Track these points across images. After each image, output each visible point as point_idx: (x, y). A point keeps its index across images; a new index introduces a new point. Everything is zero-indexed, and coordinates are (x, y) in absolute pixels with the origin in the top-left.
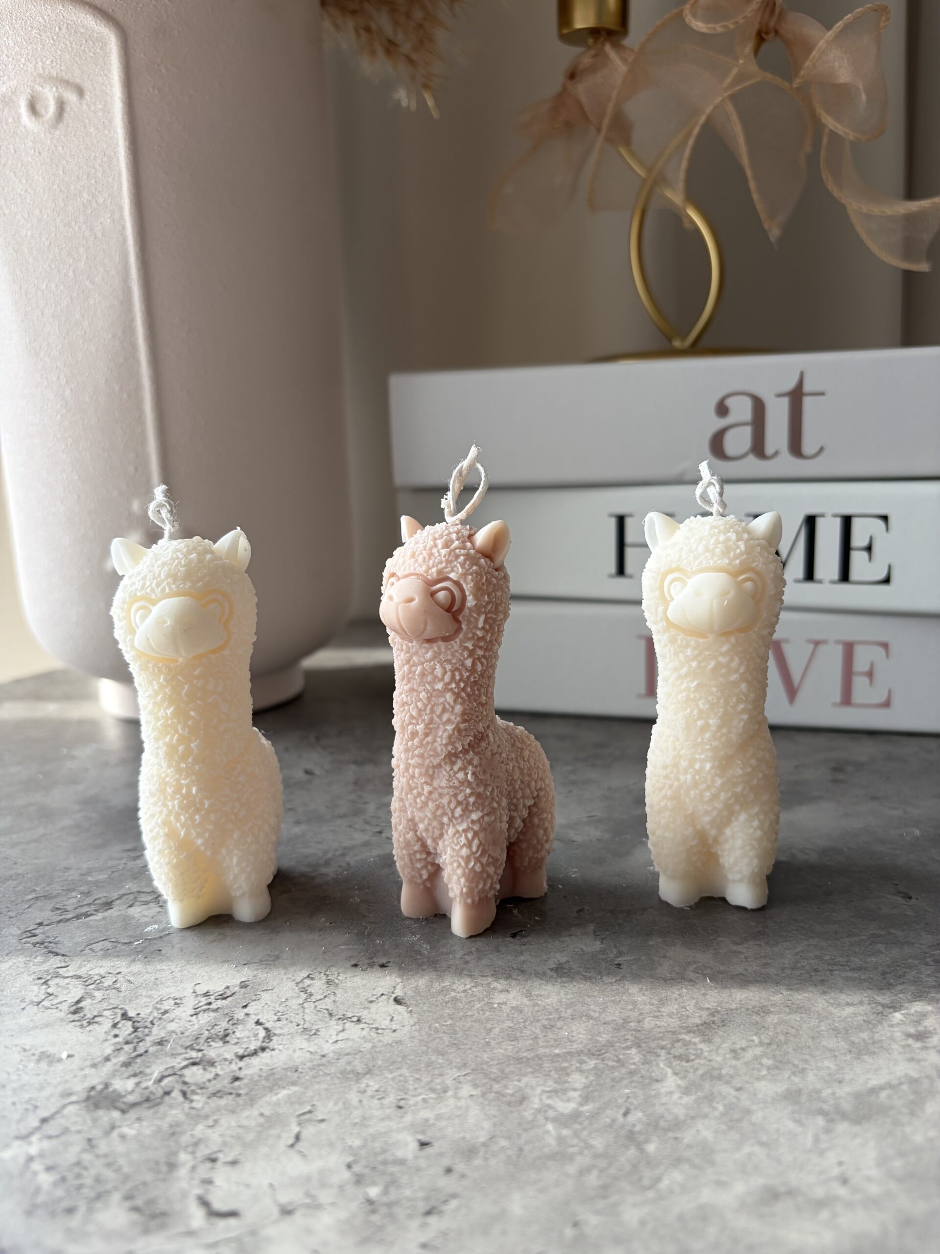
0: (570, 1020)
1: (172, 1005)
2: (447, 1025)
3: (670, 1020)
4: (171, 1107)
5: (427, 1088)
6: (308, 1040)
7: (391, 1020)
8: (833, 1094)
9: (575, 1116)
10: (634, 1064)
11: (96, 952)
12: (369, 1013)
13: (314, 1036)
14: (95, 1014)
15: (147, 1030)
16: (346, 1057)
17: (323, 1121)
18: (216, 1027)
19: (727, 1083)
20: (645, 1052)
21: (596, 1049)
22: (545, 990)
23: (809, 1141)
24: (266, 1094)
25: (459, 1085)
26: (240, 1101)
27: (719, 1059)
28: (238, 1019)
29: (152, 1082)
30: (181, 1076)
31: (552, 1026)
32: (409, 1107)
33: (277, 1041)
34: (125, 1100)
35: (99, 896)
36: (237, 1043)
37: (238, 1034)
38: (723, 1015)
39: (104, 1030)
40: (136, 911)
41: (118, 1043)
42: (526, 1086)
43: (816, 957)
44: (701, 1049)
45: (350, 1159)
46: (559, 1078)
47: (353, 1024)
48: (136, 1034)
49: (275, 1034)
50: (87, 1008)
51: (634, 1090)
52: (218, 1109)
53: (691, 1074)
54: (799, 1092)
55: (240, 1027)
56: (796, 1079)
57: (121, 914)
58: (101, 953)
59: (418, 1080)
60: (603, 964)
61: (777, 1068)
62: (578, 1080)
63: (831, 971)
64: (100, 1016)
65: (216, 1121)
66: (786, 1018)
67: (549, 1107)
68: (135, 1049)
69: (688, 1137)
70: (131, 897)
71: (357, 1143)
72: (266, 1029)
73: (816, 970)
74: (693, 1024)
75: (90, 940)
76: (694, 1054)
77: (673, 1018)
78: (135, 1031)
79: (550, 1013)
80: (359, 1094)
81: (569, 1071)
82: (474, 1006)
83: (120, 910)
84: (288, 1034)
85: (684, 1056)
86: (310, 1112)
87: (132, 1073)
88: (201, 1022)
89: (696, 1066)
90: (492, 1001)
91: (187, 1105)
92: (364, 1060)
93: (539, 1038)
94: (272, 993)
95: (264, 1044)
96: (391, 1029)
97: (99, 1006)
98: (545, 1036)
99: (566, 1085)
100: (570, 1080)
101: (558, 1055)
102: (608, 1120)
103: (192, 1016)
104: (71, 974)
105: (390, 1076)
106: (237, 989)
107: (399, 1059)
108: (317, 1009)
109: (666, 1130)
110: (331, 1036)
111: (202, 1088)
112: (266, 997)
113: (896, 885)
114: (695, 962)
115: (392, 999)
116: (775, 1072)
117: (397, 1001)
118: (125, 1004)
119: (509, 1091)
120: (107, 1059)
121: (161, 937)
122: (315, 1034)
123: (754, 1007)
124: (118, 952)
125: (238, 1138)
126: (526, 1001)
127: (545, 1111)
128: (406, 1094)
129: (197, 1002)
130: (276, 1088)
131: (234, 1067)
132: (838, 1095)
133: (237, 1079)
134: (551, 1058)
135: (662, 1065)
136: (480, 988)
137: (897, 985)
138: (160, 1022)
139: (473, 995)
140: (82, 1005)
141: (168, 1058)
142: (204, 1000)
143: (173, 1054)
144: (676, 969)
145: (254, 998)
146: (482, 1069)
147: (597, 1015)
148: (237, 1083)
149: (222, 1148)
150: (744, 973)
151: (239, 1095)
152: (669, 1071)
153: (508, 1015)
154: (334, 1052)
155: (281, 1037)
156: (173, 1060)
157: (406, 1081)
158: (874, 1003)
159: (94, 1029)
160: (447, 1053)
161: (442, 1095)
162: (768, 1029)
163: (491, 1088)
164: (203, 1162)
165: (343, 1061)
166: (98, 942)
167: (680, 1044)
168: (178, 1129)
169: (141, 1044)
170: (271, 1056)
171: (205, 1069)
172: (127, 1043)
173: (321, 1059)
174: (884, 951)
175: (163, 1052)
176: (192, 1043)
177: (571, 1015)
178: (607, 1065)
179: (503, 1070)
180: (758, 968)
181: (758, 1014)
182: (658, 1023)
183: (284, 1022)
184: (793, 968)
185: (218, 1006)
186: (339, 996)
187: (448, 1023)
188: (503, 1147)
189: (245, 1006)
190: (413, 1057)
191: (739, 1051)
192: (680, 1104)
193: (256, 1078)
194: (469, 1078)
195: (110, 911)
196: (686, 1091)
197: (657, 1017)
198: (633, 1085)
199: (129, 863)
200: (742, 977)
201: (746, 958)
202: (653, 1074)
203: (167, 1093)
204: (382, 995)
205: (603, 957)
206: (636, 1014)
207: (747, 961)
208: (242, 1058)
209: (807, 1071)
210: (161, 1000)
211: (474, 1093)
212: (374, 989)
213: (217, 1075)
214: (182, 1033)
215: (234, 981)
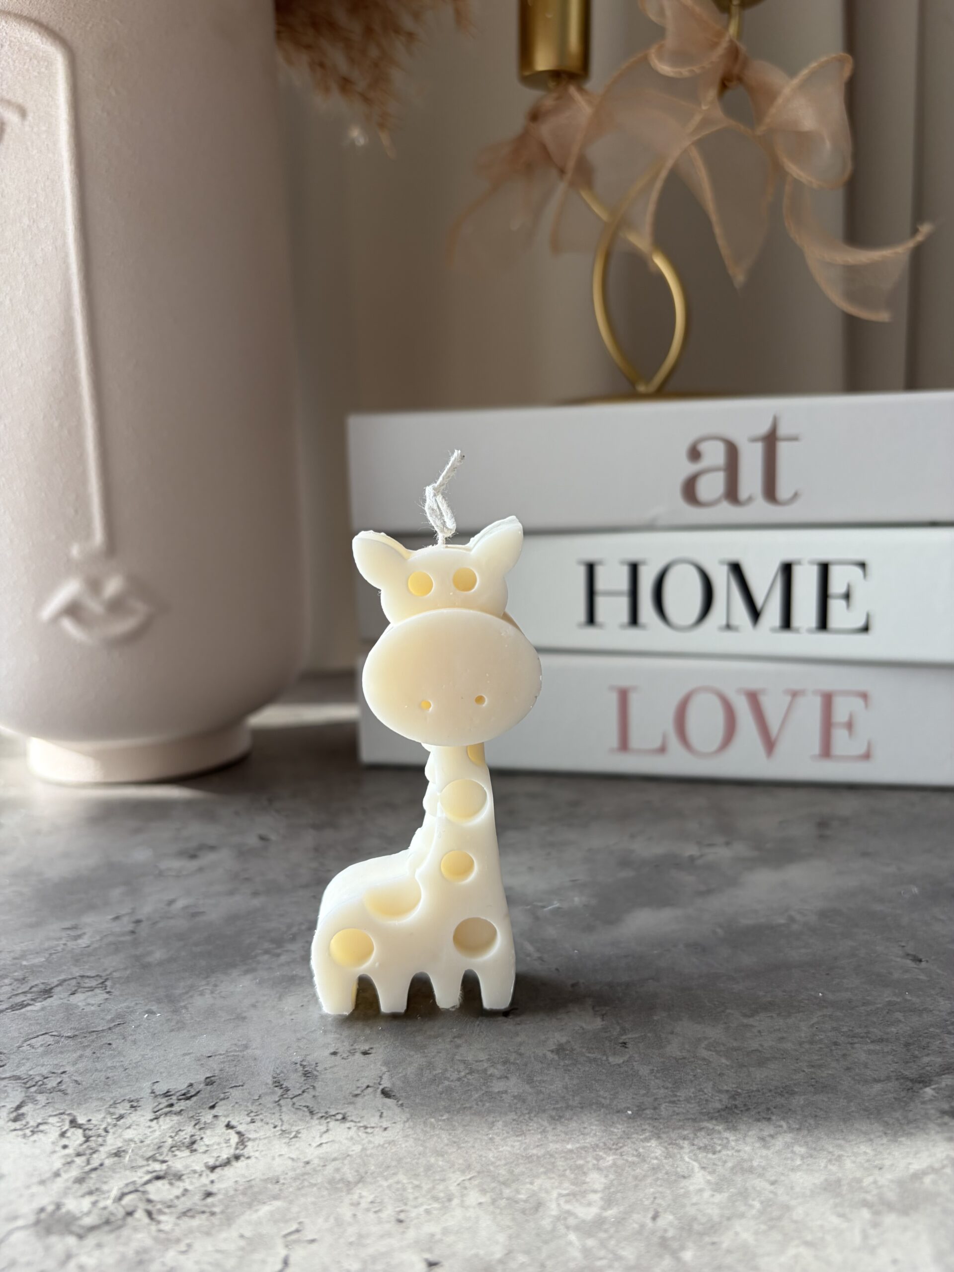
0: (580, 1110)
1: (128, 1108)
2: (444, 1120)
3: (688, 1105)
4: (136, 1229)
5: (429, 1197)
6: (288, 1144)
7: (381, 1116)
8: (875, 1182)
9: (599, 1223)
10: (656, 1158)
11: (36, 1049)
12: (355, 1108)
13: (293, 1140)
14: (39, 1121)
15: (100, 1140)
16: (334, 1163)
17: (313, 1241)
18: (180, 1132)
19: (761, 1176)
20: (666, 1144)
21: (612, 1142)
22: (547, 1075)
23: (857, 1239)
24: (245, 1211)
25: (465, 1192)
26: (216, 1220)
27: (748, 1149)
28: (205, 1123)
29: (109, 1202)
30: (144, 1192)
31: (560, 1117)
32: (411, 1221)
33: (253, 1147)
34: (81, 1223)
35: (36, 983)
36: (207, 1151)
37: (207, 1141)
38: (745, 1098)
39: (50, 1140)
40: (79, 999)
41: (68, 1155)
42: (540, 1189)
43: (834, 1029)
44: (727, 1138)
46: (576, 1178)
47: (338, 1123)
48: (88, 1144)
49: (249, 1139)
50: (30, 1114)
51: (660, 1189)
52: (191, 1231)
53: (720, 1167)
54: (839, 1181)
55: (208, 1132)
56: (833, 1168)
57: (63, 1003)
58: (40, 1050)
59: (418, 1187)
60: (607, 1044)
61: (811, 1156)
62: (596, 1180)
63: (851, 1044)
64: (45, 1123)
65: (189, 1246)
66: (811, 1099)
67: (569, 1213)
68: (88, 1162)
69: (726, 1241)
70: (74, 982)
71: (355, 1266)
72: (239, 1133)
73: (836, 1044)
74: (714, 1109)
75: (28, 1034)
76: (720, 1145)
77: (692, 1103)
78: (87, 1141)
79: (557, 1102)
80: (352, 1207)
81: (585, 1170)
82: (471, 1096)
83: (62, 999)
84: (265, 1138)
85: (709, 1148)
86: (297, 1231)
87: (87, 1190)
88: (163, 1127)
89: (724, 1158)
90: (490, 1089)
91: (153, 1228)
92: (355, 1166)
93: (548, 1132)
94: (243, 1090)
95: (238, 1152)
96: (381, 1126)
97: (42, 1112)
98: (554, 1129)
99: (585, 1185)
100: (588, 1180)
101: (571, 1151)
102: (636, 1226)
103: (151, 1120)
104: (8, 1075)
105: (385, 1184)
106: (202, 1086)
107: (394, 1163)
108: (295, 1106)
109: (701, 1234)
110: (314, 1138)
111: (169, 1207)
112: (235, 1093)
113: (903, 946)
114: (706, 1038)
115: (379, 1091)
116: (810, 1160)
117: (386, 1093)
118: (73, 1109)
119: (522, 1196)
120: (57, 1174)
121: (110, 1029)
122: (295, 1137)
123: (777, 1088)
124: (62, 1047)
125: (216, 1265)
126: (527, 1087)
127: (565, 1219)
128: (406, 1204)
129: (156, 1104)
130: (255, 1203)
131: (205, 1180)
132: (880, 1183)
133: (209, 1194)
134: (563, 1155)
135: (687, 1159)
136: (476, 1075)
137: (923, 1056)
138: (115, 1129)
139: (469, 1084)
140: (23, 1110)
141: (128, 1172)
142: (165, 1102)
143: (132, 1167)
144: (687, 1046)
145: (222, 1096)
146: (489, 1171)
147: (608, 1101)
148: (210, 1200)
150: (760, 1049)
151: (213, 1214)
152: (696, 1164)
153: (510, 1106)
154: (320, 1158)
155: (257, 1142)
156: (134, 1174)
157: (404, 1189)
158: (903, 1078)
159: (40, 1139)
160: (447, 1153)
161: (447, 1204)
162: (795, 1112)
163: (501, 1194)
165: (330, 1168)
166: (38, 1036)
167: (703, 1133)
168: (145, 1257)
169: (95, 1156)
170: (247, 1166)
171: (171, 1184)
172: (79, 1155)
173: (304, 1167)
174: (903, 1020)
175: (121, 1165)
176: (155, 1152)
177: (580, 1103)
178: (627, 1161)
179: (511, 1172)
180: (774, 1043)
181: (781, 1095)
182: (676, 1109)
183: (258, 1124)
184: (811, 1042)
185: (182, 1108)
186: (318, 1089)
187: (444, 1118)
188: (523, 1263)
189: (213, 1107)
190: (409, 1160)
191: (768, 1139)
192: (713, 1203)
193: (232, 1192)
194: (476, 1182)
195: (49, 1000)
196: (717, 1188)
197: (673, 1102)
198: (659, 1183)
199: (69, 944)
200: (759, 1054)
201: (759, 1032)
202: (679, 1169)
203: (130, 1214)
204: (368, 1087)
205: (607, 1035)
206: (651, 1099)
207: (761, 1036)
208: (213, 1169)
209: (845, 1158)
210: (115, 1103)
211: (482, 1200)
212: (358, 1080)
213: (186, 1190)
214: (142, 1142)
215: (198, 1077)
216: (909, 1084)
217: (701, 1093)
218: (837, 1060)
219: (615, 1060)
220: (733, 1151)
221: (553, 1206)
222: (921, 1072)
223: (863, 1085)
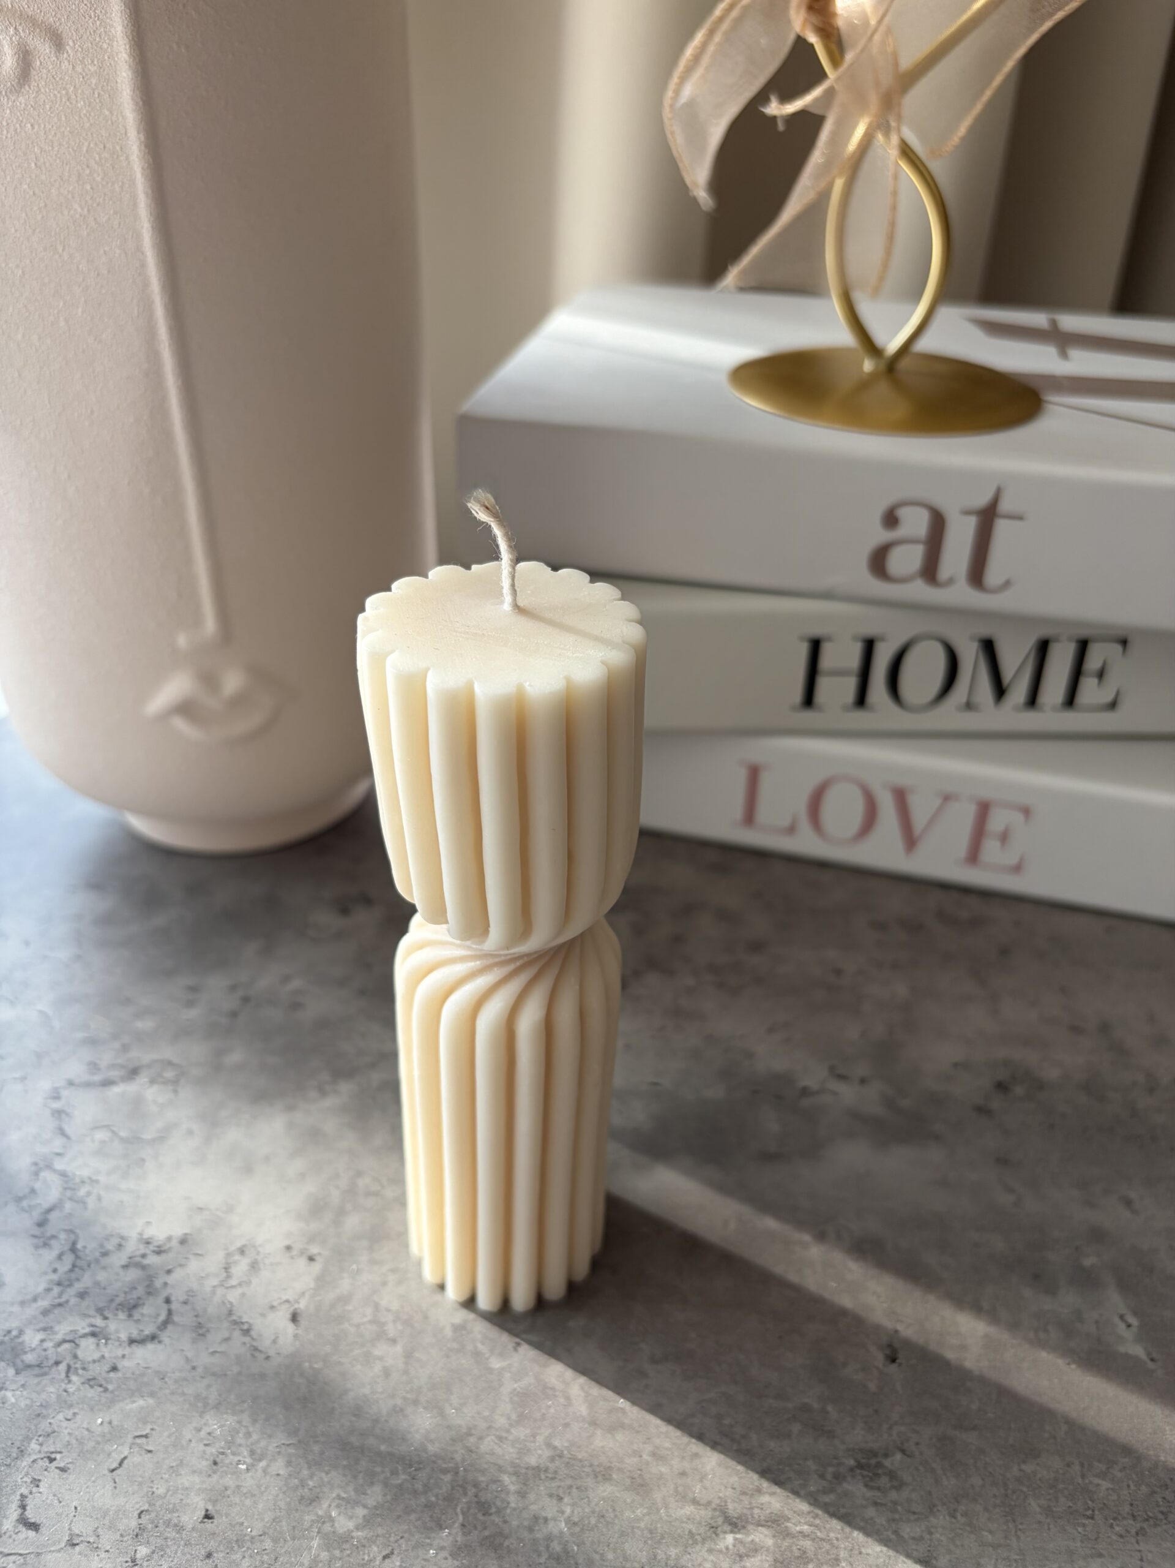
1: (116, 1245)
3: (510, 1448)
4: (52, 1381)
5: (249, 1448)
6: (194, 1341)
7: (274, 1342)
9: (344, 1539)
10: (437, 1496)
11: (93, 1144)
12: (262, 1323)
14: (54, 1233)
15: (80, 1273)
16: (211, 1377)
17: (150, 1451)
18: (133, 1291)
20: (456, 1484)
24: (126, 1399)
25: (277, 1457)
26: (104, 1397)
28: (155, 1288)
30: (77, 1345)
32: (222, 1467)
33: (170, 1331)
34: (24, 1357)
36: (139, 1320)
37: (147, 1310)
38: (560, 1465)
39: (50, 1258)
40: (152, 1092)
41: (51, 1281)
42: (329, 1482)
43: (716, 1416)
44: (509, 1502)
45: (146, 1507)
46: (362, 1485)
47: (241, 1333)
48: (71, 1274)
49: (173, 1323)
50: (51, 1222)
51: (414, 1530)
52: (83, 1401)
53: (477, 1531)
55: (151, 1299)
57: (139, 1092)
58: (96, 1146)
59: (248, 1435)
62: (375, 1495)
64: (56, 1237)
65: (75, 1414)
67: (331, 1518)
68: (60, 1295)
70: (160, 1067)
71: (161, 1491)
72: (169, 1311)
74: (527, 1463)
75: (97, 1122)
76: (497, 1507)
77: (513, 1448)
78: (71, 1271)
80: (194, 1431)
81: (375, 1479)
83: (140, 1086)
84: (182, 1326)
85: (486, 1506)
86: (146, 1436)
87: (45, 1325)
88: (126, 1279)
89: (487, 1524)
91: (63, 1385)
92: (223, 1388)
94: (200, 1261)
95: (158, 1332)
96: (267, 1354)
97: (61, 1223)
99: (363, 1496)
100: (369, 1492)
101: (379, 1454)
102: (366, 1558)
103: (123, 1267)
104: (62, 1167)
105: (230, 1419)
106: (177, 1242)
107: (250, 1399)
108: (224, 1299)
110: (215, 1342)
111: (84, 1369)
112: (194, 1262)
115: (292, 1309)
117: (294, 1318)
118: (81, 1229)
119: (311, 1483)
120: (36, 1299)
121: (153, 1140)
122: (204, 1335)
123: (600, 1465)
124: (110, 1149)
125: (80, 1442)
127: (324, 1523)
128: (230, 1448)
129: (136, 1249)
130: (138, 1394)
131: (120, 1352)
133: (114, 1369)
134: (372, 1454)
135: (459, 1510)
138: (95, 1265)
140: (50, 1215)
141: (78, 1319)
142: (142, 1249)
143: (85, 1314)
145: (183, 1262)
146: (308, 1444)
148: (112, 1375)
149: (63, 1450)
152: (461, 1517)
154: (205, 1367)
155: (175, 1328)
156: (82, 1322)
157: (238, 1432)
158: (721, 1511)
159: (43, 1254)
160: (292, 1408)
161: (256, 1463)
163: (300, 1472)
164: (42, 1459)
167: (495, 1486)
168: (44, 1412)
169: (68, 1289)
170: (155, 1350)
171: (98, 1345)
172: (59, 1284)
173: (190, 1371)
174: (794, 1436)
175: (79, 1308)
176: (106, 1305)
178: (413, 1486)
182: (496, 1447)
183: (188, 1307)
185: (150, 1262)
186: (251, 1287)
188: (264, 1549)
189: (169, 1272)
191: (541, 1521)
193: (129, 1375)
194: (291, 1451)
195: (132, 1084)
196: (456, 1553)
197: (500, 1438)
198: (418, 1523)
202: (444, 1517)
203: (57, 1363)
204: (287, 1301)
208: (132, 1342)
210: (111, 1235)
211: (281, 1472)
212: (285, 1289)
213: (103, 1357)
214: (105, 1289)
215: (178, 1231)
216: (720, 1520)
217: (532, 1439)
218: (683, 1458)
219: (496, 1364)
220: (501, 1520)
221: (325, 1506)
222: (745, 1511)
223: (677, 1501)
